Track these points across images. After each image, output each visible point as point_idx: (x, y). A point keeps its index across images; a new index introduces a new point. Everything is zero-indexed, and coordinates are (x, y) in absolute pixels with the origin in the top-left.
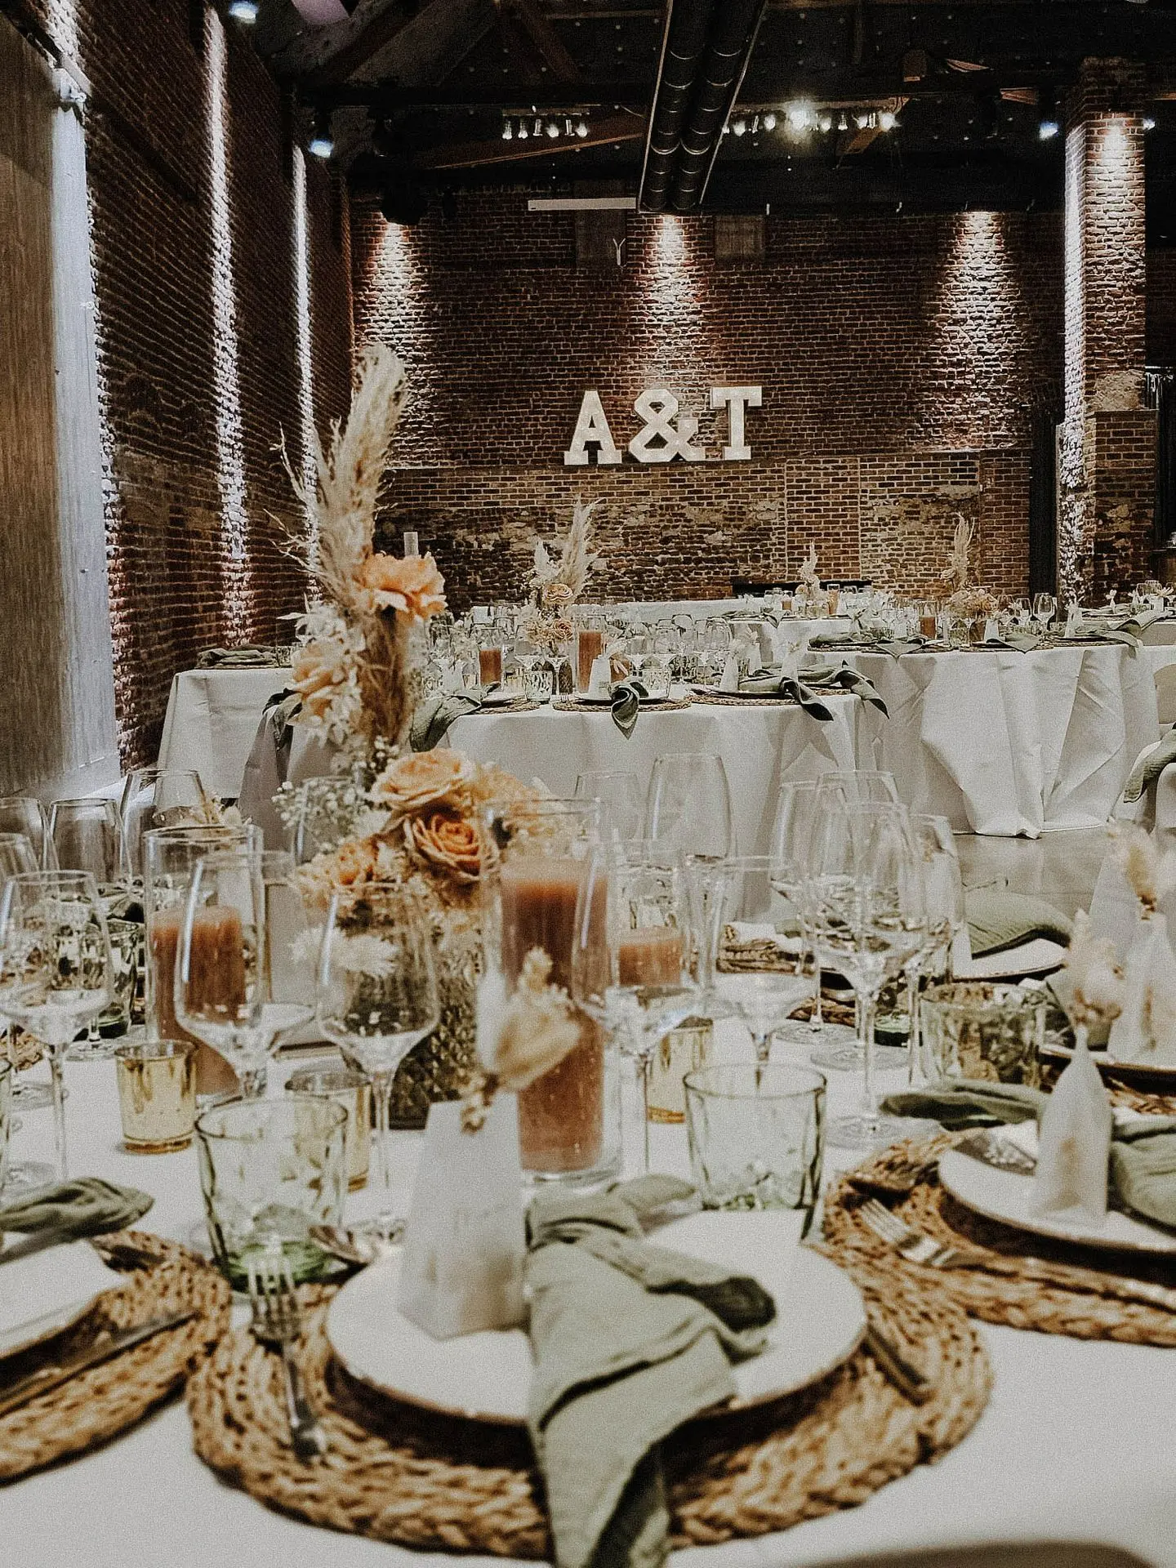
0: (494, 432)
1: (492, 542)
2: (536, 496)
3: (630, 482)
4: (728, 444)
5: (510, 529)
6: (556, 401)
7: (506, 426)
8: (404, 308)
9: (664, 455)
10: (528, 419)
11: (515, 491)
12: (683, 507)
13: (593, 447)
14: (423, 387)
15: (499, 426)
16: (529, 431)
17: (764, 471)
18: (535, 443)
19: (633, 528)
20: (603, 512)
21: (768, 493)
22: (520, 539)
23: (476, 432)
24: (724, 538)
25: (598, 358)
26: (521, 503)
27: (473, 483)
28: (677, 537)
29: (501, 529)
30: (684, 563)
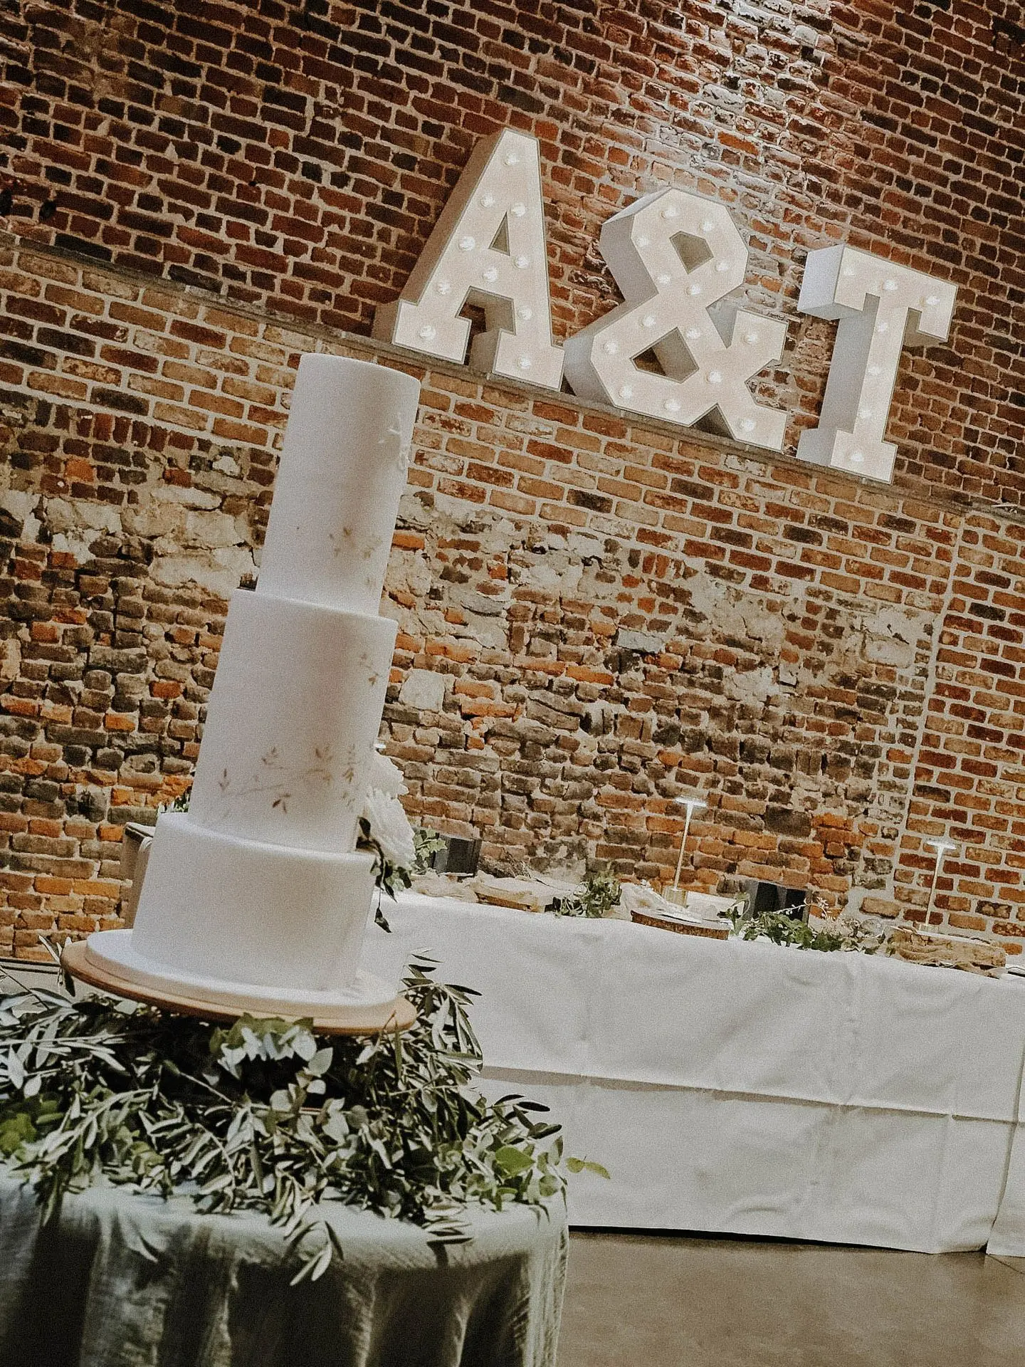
0: (166, 166)
3: (566, 457)
6: (387, 135)
7: (210, 159)
9: (676, 404)
10: (287, 163)
11: (211, 382)
13: (486, 315)
15: (187, 151)
16: (283, 204)
17: (911, 527)
18: (291, 249)
19: (543, 599)
20: (468, 527)
21: (905, 591)
23: (104, 147)
24: (774, 690)
25: (536, 47)
26: (219, 429)
27: (71, 312)
28: (655, 658)
29: (133, 497)
30: (658, 739)
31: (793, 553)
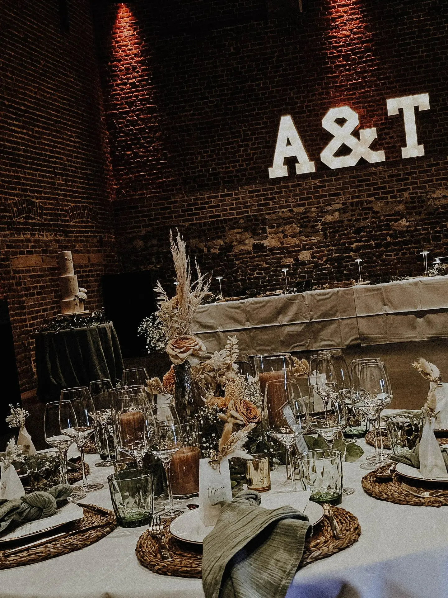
1: (218, 247)
2: (249, 206)
3: (325, 186)
4: (405, 145)
5: (233, 234)
6: (261, 129)
7: (224, 154)
8: (138, 72)
9: (350, 161)
10: (241, 146)
11: (232, 204)
12: (371, 202)
13: (291, 162)
14: (156, 132)
15: (218, 155)
16: (242, 156)
17: (437, 164)
18: (247, 165)
19: (330, 223)
20: (304, 213)
21: (442, 182)
22: (241, 242)
24: (408, 223)
25: (291, 90)
26: (238, 214)
27: (199, 202)
28: (368, 227)
29: (224, 236)
30: (375, 248)
31: (402, 185)
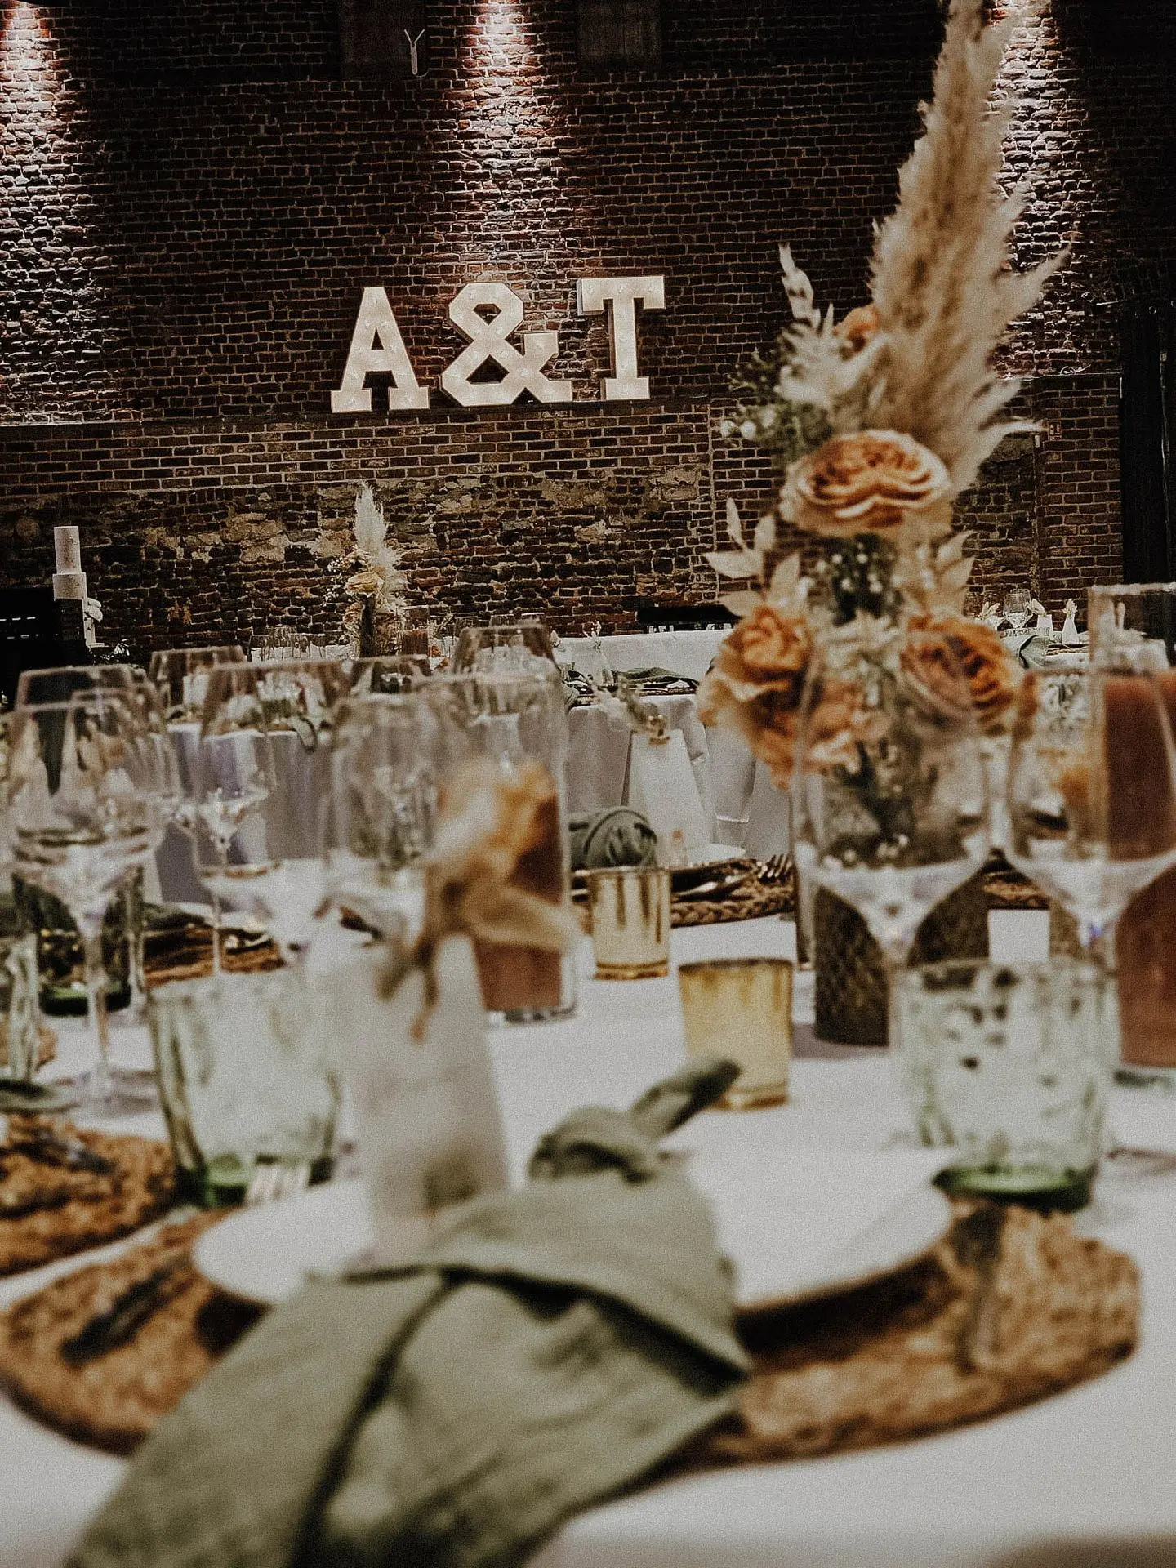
0: (206, 360)
1: (209, 548)
2: (283, 467)
3: (445, 440)
4: (612, 375)
5: (242, 523)
6: (314, 304)
7: (228, 349)
8: (46, 151)
9: (501, 394)
10: (267, 337)
11: (247, 459)
12: (537, 481)
13: (380, 383)
14: (80, 285)
15: (215, 349)
16: (269, 358)
17: (674, 419)
18: (278, 378)
19: (452, 516)
20: (399, 492)
21: (681, 456)
22: (259, 542)
23: (174, 361)
24: (609, 531)
25: (383, 231)
26: (257, 480)
27: (173, 448)
28: (528, 532)
29: (224, 525)
30: (542, 575)
31: (601, 454)
